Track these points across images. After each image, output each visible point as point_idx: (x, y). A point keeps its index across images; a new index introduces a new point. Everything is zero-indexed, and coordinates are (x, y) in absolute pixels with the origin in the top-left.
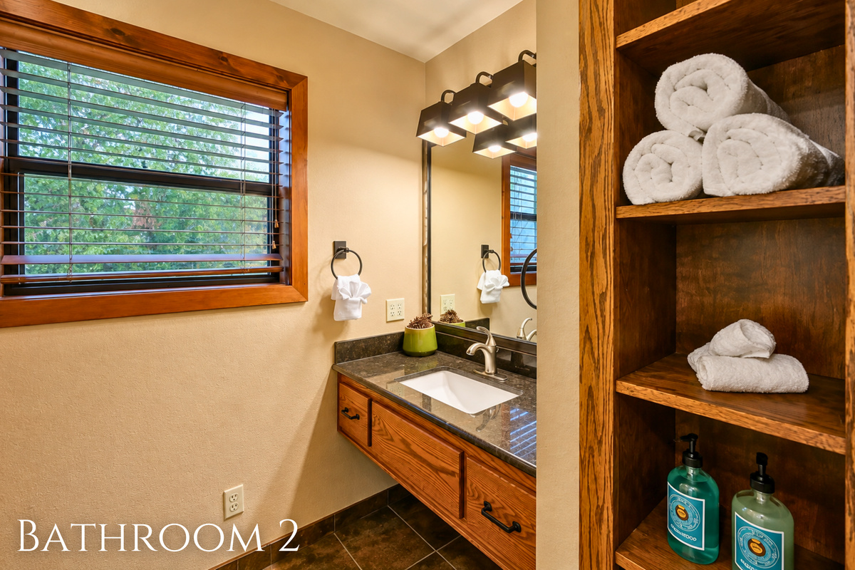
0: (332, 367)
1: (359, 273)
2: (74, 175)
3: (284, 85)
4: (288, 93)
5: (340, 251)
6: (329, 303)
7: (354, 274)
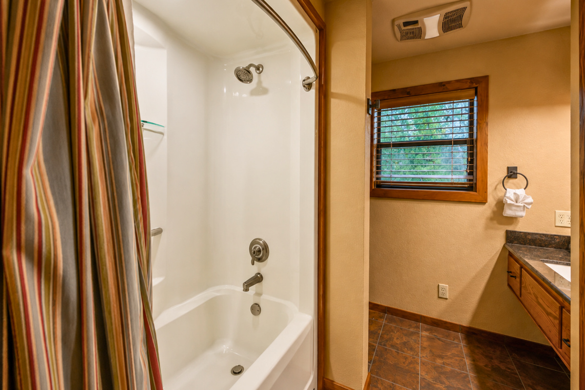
0: (504, 246)
1: (525, 189)
2: (393, 147)
3: (475, 85)
4: (476, 89)
5: (512, 173)
6: (501, 205)
7: (521, 188)
